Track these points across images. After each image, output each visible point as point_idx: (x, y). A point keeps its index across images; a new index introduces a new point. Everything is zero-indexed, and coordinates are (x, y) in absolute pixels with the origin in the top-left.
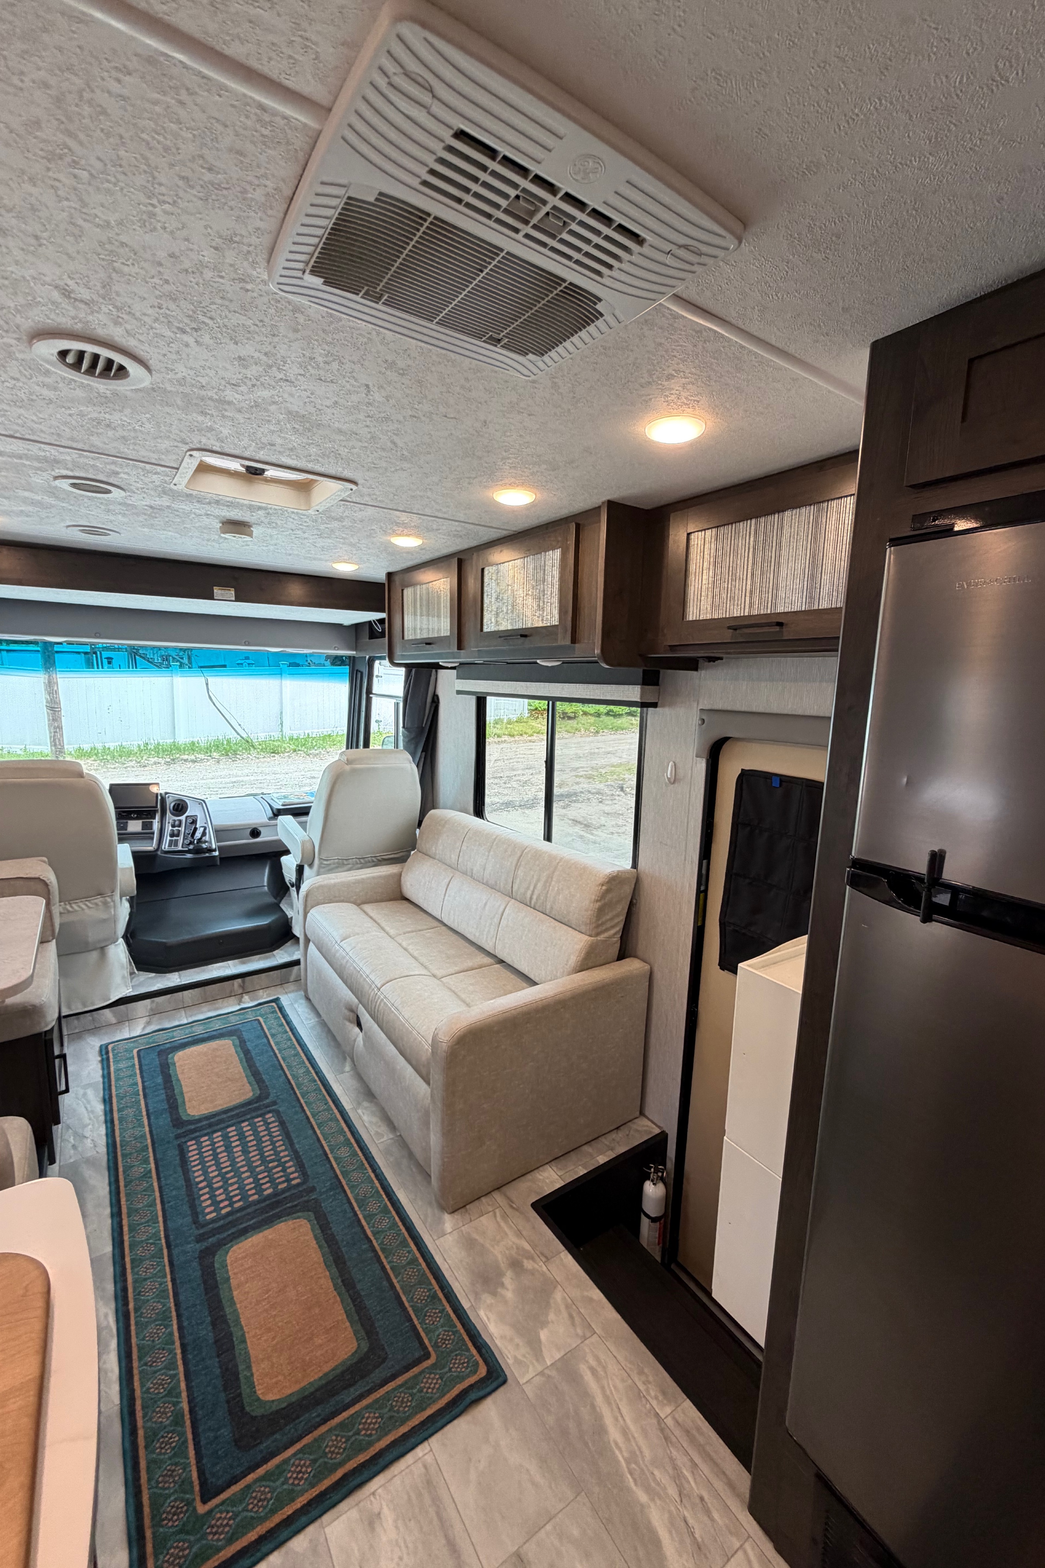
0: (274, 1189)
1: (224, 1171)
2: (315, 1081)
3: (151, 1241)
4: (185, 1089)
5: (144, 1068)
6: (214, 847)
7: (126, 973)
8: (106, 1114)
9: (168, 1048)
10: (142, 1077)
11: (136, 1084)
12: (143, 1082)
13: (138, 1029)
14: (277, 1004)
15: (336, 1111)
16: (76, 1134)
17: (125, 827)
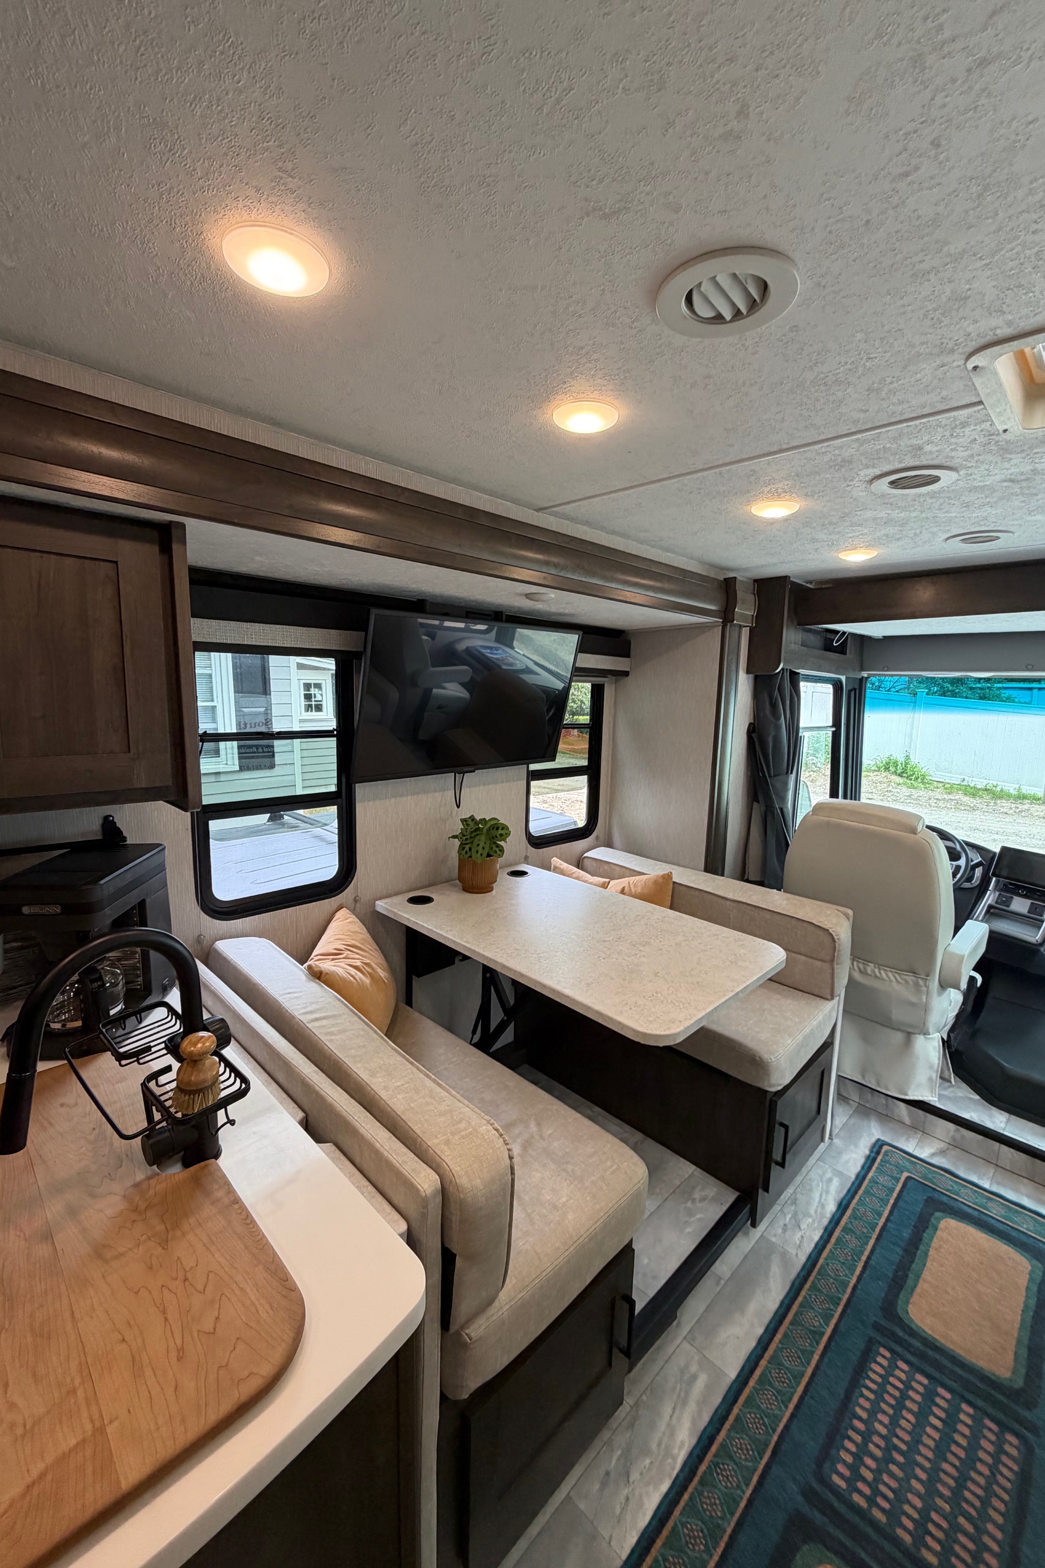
1: (896, 1441)
3: (767, 1421)
4: (926, 1274)
5: (901, 1203)
7: (935, 1077)
8: (830, 1222)
9: (942, 1203)
10: (891, 1213)
11: (880, 1215)
12: (889, 1219)
13: (925, 1151)
16: (795, 1215)
17: (1008, 903)
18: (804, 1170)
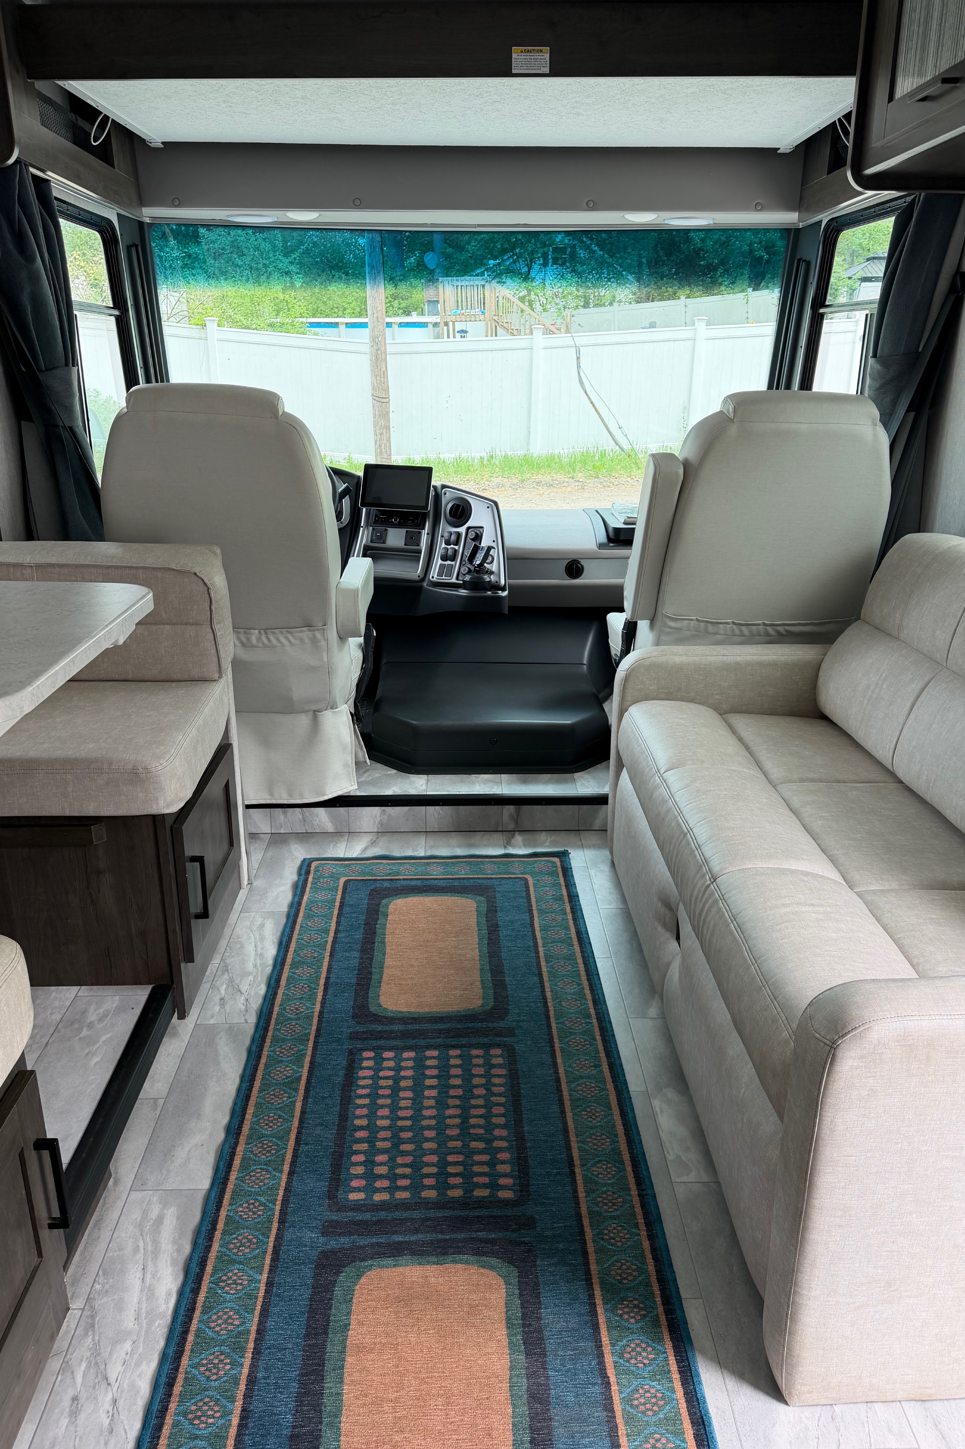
0: (466, 1191)
1: (400, 1123)
2: (589, 1016)
3: (262, 1199)
4: (388, 961)
5: (347, 910)
6: (503, 582)
7: (351, 760)
8: (275, 966)
9: (386, 889)
10: (338, 923)
11: (327, 931)
12: (337, 932)
13: (356, 849)
14: (561, 862)
15: (610, 1086)
16: (231, 980)
17: (382, 538)
18: (227, 931)
